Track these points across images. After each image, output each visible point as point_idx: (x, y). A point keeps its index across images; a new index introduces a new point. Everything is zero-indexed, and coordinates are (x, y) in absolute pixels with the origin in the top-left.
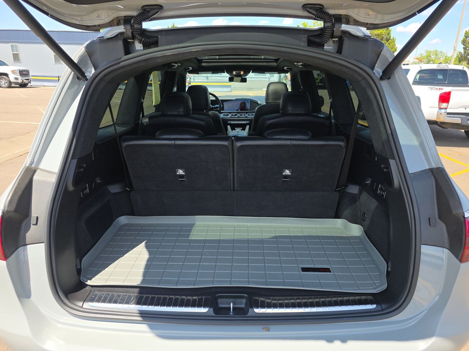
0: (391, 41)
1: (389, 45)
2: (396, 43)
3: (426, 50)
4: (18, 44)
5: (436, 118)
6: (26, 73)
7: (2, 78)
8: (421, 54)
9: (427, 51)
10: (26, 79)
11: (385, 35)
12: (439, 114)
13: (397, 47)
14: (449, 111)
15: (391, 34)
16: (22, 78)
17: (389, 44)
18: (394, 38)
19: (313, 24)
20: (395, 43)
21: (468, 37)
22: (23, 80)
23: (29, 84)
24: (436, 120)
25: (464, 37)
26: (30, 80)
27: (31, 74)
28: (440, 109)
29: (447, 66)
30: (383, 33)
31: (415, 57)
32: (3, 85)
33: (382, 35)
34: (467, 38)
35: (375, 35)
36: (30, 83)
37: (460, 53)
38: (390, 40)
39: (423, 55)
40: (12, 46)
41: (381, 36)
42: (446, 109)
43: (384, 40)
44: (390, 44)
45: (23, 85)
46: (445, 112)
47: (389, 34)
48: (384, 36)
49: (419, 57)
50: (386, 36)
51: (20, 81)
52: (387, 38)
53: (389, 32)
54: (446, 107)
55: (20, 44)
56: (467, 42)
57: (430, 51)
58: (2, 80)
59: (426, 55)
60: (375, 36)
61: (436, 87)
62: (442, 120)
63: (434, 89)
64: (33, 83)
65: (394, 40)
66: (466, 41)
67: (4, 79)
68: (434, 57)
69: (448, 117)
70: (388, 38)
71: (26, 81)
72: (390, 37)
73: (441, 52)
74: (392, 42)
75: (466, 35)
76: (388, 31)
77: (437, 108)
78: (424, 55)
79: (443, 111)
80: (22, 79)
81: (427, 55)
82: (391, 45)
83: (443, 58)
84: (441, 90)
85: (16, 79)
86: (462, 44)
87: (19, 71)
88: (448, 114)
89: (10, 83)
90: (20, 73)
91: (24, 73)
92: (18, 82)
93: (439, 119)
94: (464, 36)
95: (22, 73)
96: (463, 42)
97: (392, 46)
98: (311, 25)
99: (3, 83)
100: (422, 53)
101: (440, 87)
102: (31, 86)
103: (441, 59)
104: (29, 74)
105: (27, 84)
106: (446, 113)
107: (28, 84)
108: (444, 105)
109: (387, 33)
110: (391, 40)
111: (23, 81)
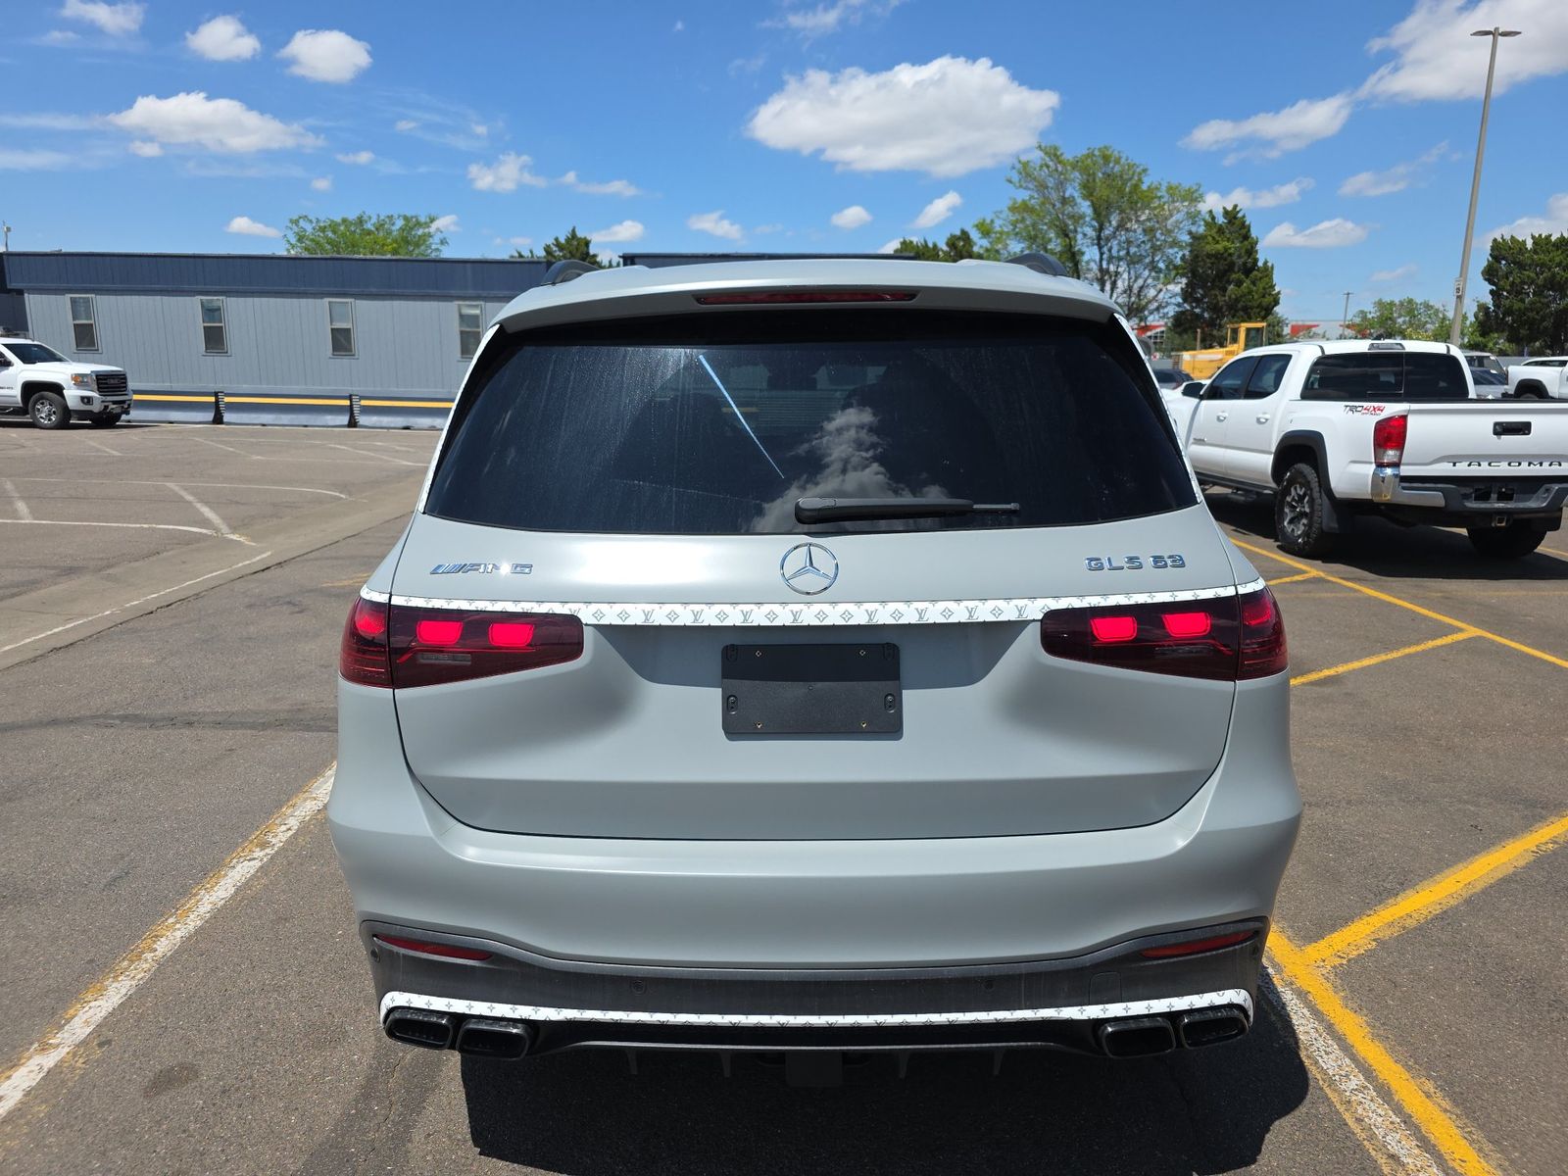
0: (1260, 275)
1: (1252, 286)
2: (1274, 279)
3: (1377, 300)
4: (93, 296)
5: (1372, 494)
6: (116, 381)
7: (42, 398)
8: (1362, 312)
9: (1380, 304)
10: (114, 403)
11: (1239, 257)
12: (1378, 481)
13: (1279, 293)
14: (1405, 471)
15: (1257, 252)
16: (104, 398)
17: (1254, 283)
18: (1269, 264)
19: (1012, 227)
20: (1271, 279)
21: (1503, 259)
22: (106, 404)
23: (124, 417)
24: (1370, 497)
25: (1490, 259)
26: (129, 405)
27: (131, 385)
28: (1380, 465)
29: (1401, 344)
30: (1232, 251)
31: (1342, 323)
32: (42, 421)
33: (1230, 255)
34: (1500, 263)
35: (1208, 258)
36: (128, 413)
37: (1483, 308)
38: (1255, 273)
39: (1369, 316)
40: (73, 301)
41: (1225, 260)
42: (1396, 465)
43: (1236, 269)
44: (1258, 283)
45: (105, 420)
46: (1396, 476)
47: (1251, 254)
48: (1234, 258)
49: (1358, 320)
50: (1243, 260)
51: (96, 407)
52: (1245, 264)
53: (1252, 247)
54: (1396, 460)
55: (98, 297)
56: (1500, 273)
57: (1392, 304)
58: (42, 404)
59: (1378, 314)
60: (1208, 261)
61: (1365, 404)
62: (1389, 497)
63: (1359, 409)
64: (135, 414)
65: (1267, 272)
66: (1498, 272)
67: (47, 403)
68: (1404, 322)
69: (1404, 488)
70: (1249, 265)
71: (114, 406)
72: (1256, 261)
73: (1428, 306)
74: (1261, 278)
75: (1496, 253)
76: (1246, 243)
77: (1371, 463)
78: (1373, 313)
79: (1389, 471)
80: (103, 402)
81: (1382, 315)
82: (1261, 285)
83: (1433, 323)
84: (1378, 412)
85: (86, 400)
86: (1486, 280)
87: (97, 376)
88: (1404, 479)
89: (67, 412)
90: (98, 384)
91: (109, 383)
92: (91, 411)
93: (1379, 494)
94: (1491, 255)
95: (106, 384)
96: (1490, 275)
97: (1264, 289)
98: (1006, 230)
99: (43, 415)
100: (1366, 310)
101: (1376, 404)
102: (129, 422)
103: (1428, 326)
104: (125, 387)
105: (117, 417)
106: (1398, 480)
107: (120, 417)
108: (1391, 455)
109: (1243, 251)
110: (1258, 270)
111: (106, 407)
